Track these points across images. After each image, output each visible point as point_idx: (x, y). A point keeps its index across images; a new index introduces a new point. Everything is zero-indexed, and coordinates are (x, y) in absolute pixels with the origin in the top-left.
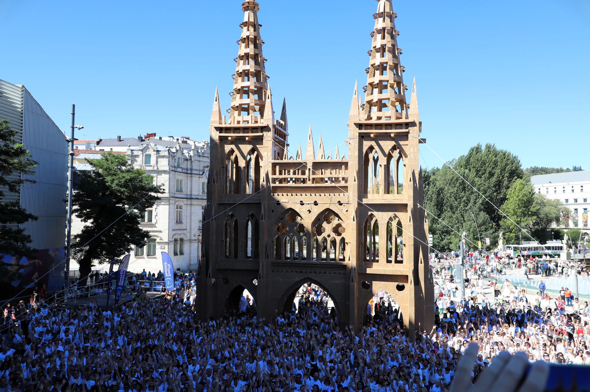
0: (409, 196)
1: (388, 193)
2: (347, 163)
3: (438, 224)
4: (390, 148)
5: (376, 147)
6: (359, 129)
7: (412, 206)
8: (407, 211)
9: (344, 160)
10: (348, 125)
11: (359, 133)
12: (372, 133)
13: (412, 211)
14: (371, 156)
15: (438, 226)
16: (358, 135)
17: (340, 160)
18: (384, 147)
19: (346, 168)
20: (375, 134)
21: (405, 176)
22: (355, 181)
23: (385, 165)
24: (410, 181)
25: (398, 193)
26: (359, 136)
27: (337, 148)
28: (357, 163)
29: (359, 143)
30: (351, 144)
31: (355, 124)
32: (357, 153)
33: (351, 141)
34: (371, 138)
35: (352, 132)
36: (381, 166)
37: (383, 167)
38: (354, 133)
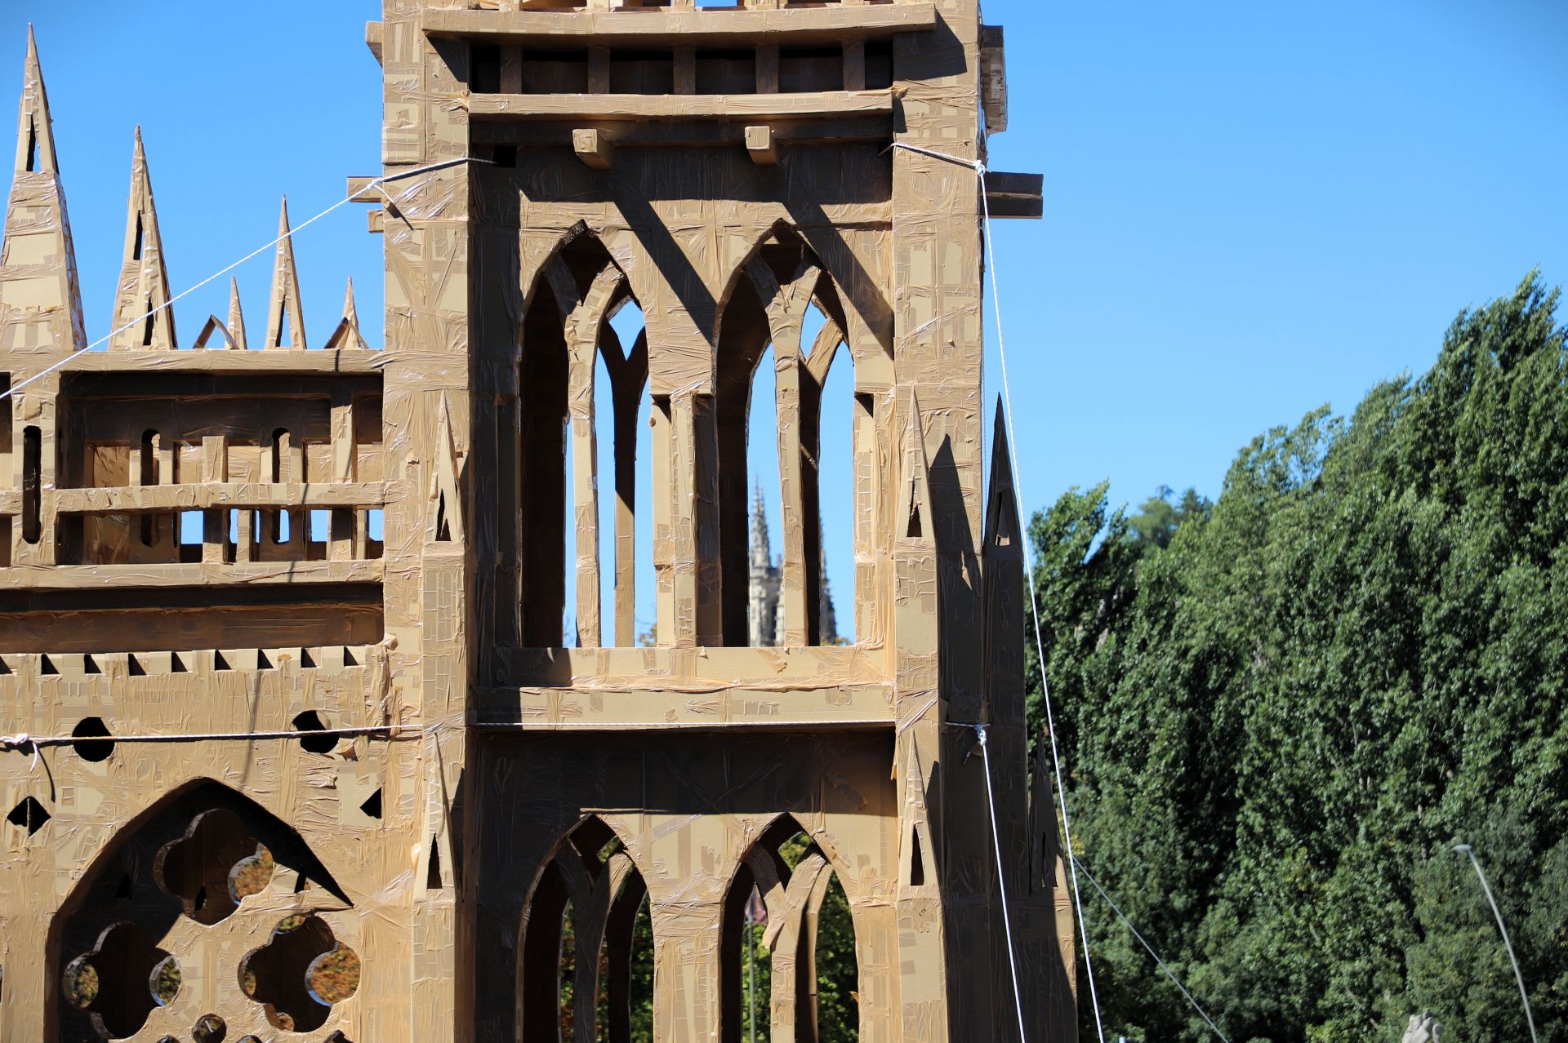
0: (906, 664)
1: (736, 636)
2: (375, 380)
3: (1203, 959)
4: (739, 249)
5: (625, 247)
6: (475, 88)
7: (932, 753)
8: (885, 802)
9: (354, 357)
10: (375, 49)
11: (478, 123)
12: (583, 121)
13: (931, 798)
14: (581, 325)
15: (1198, 973)
16: (461, 135)
17: (313, 356)
18: (688, 245)
19: (368, 428)
20: (610, 132)
21: (874, 494)
22: (443, 534)
23: (699, 400)
24: (914, 529)
25: (813, 639)
26: (474, 148)
27: (281, 251)
28: (461, 379)
29: (473, 206)
30: (410, 212)
31: (440, 41)
32: (456, 297)
33: (407, 189)
34: (578, 160)
35: (414, 110)
36: (663, 402)
37: (684, 413)
38: (425, 115)
